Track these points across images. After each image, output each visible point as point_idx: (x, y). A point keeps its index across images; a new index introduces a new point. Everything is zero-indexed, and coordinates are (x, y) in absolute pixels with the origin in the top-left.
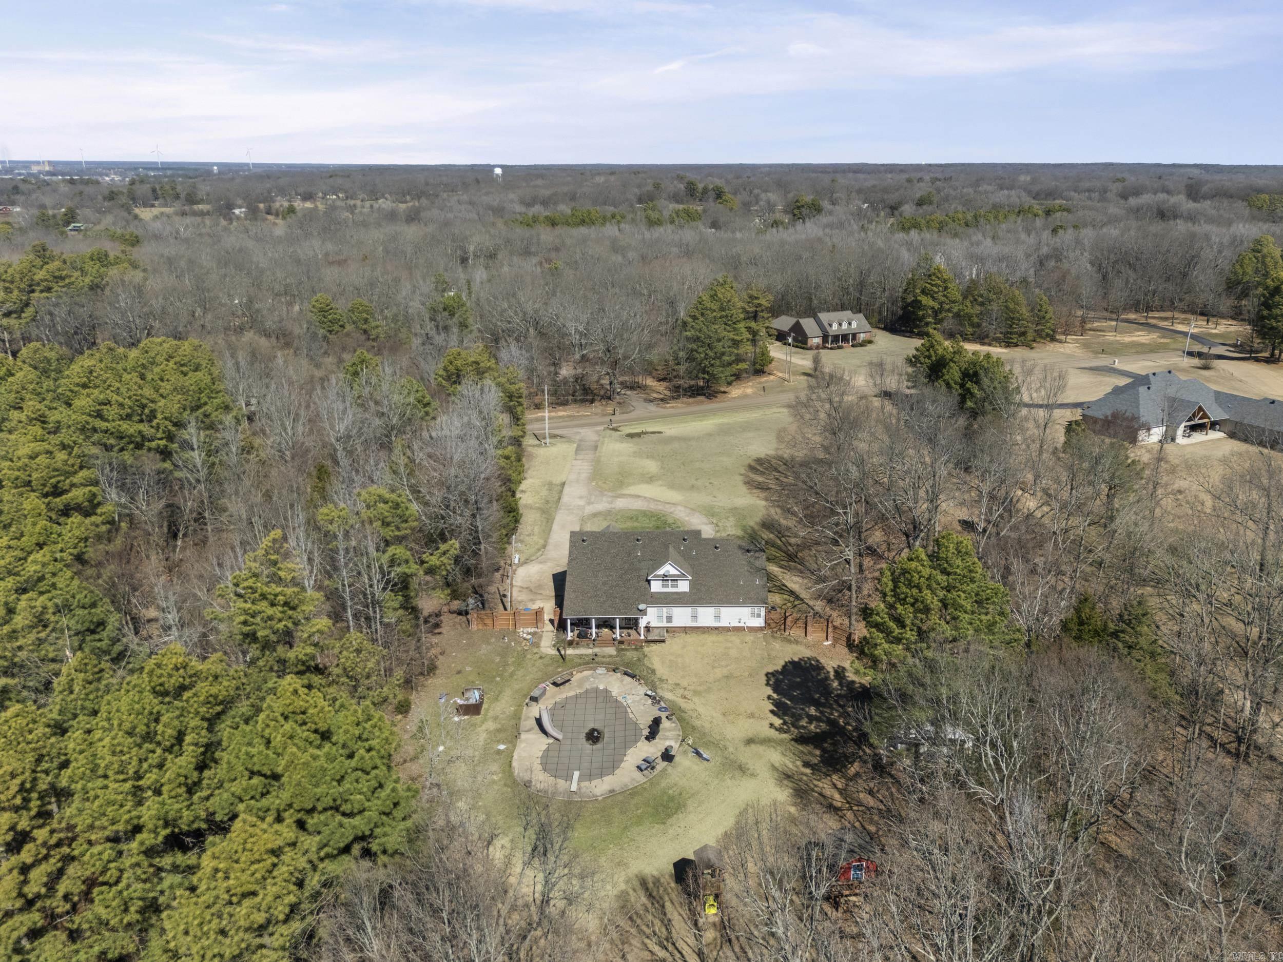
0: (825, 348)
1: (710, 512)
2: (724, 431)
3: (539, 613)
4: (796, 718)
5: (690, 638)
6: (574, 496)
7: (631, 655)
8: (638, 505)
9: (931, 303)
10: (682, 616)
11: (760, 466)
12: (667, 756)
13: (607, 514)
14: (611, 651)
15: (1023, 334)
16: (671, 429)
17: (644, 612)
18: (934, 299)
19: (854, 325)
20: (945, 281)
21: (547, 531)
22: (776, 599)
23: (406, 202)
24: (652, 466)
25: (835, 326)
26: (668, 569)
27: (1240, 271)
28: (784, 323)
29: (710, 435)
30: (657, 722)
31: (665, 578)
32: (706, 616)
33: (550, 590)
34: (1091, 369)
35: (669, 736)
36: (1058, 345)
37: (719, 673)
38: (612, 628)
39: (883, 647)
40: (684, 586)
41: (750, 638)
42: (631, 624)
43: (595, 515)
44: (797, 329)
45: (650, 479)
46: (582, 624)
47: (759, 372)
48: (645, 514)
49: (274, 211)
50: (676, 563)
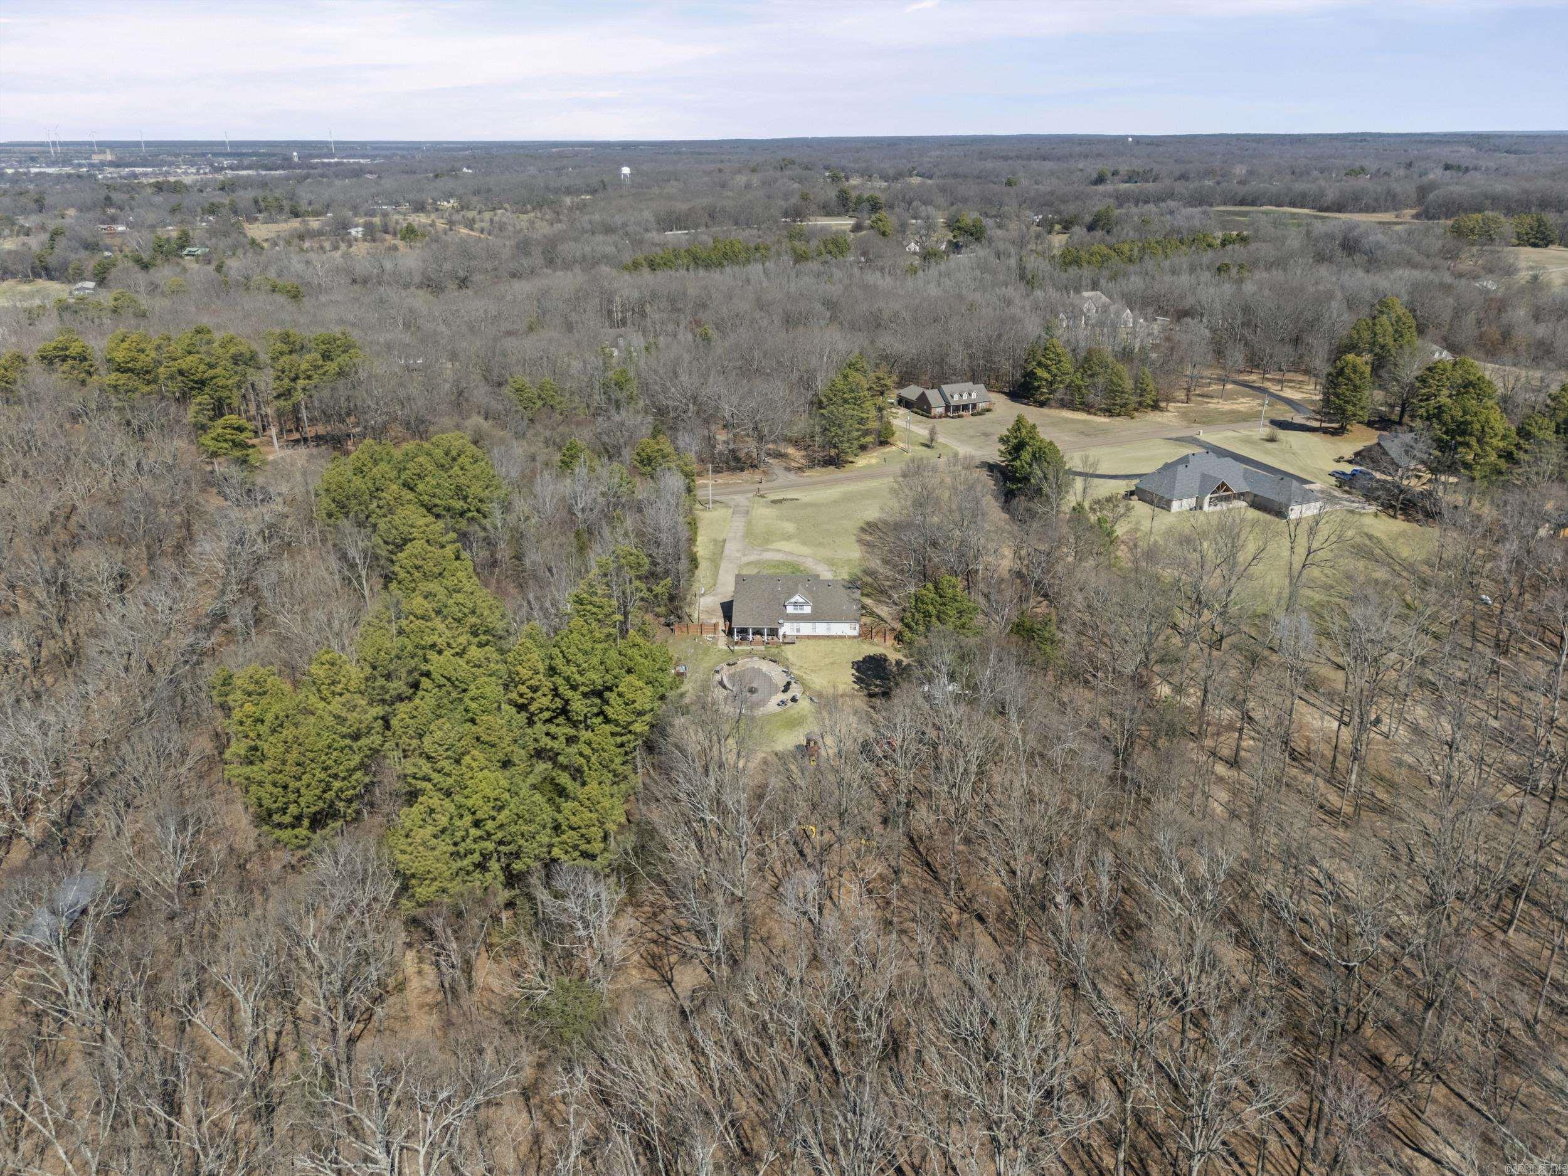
0: (947, 416)
1: (831, 563)
2: (847, 498)
3: (716, 625)
4: (868, 685)
5: (812, 642)
6: (731, 549)
7: (774, 650)
8: (779, 557)
9: (1046, 375)
10: (806, 628)
11: (870, 527)
12: (794, 700)
13: (756, 563)
14: (762, 648)
15: (1124, 405)
16: (805, 496)
17: (781, 624)
18: (1049, 372)
19: (974, 395)
20: (1058, 355)
21: (715, 576)
22: (867, 620)
23: (526, 212)
24: (790, 527)
25: (956, 397)
26: (798, 598)
27: (1356, 336)
28: (912, 392)
29: (835, 502)
30: (789, 684)
31: (795, 604)
32: (821, 628)
33: (720, 613)
34: (1177, 439)
35: (795, 690)
36: (1158, 413)
37: (827, 661)
38: (762, 635)
39: (908, 635)
40: (807, 610)
41: (849, 642)
42: (774, 632)
43: (748, 564)
44: (923, 398)
45: (788, 537)
46: (743, 631)
47: (884, 443)
48: (784, 563)
49: (391, 230)
50: (803, 595)
